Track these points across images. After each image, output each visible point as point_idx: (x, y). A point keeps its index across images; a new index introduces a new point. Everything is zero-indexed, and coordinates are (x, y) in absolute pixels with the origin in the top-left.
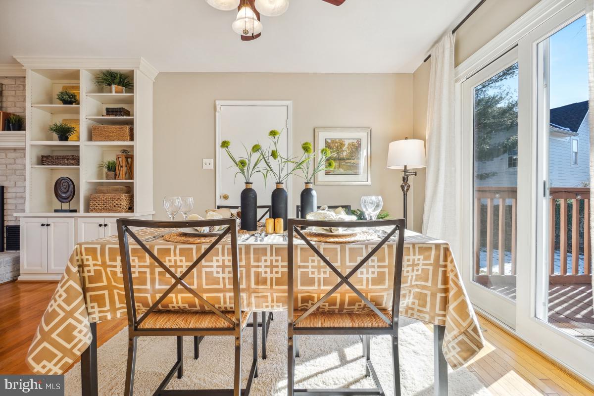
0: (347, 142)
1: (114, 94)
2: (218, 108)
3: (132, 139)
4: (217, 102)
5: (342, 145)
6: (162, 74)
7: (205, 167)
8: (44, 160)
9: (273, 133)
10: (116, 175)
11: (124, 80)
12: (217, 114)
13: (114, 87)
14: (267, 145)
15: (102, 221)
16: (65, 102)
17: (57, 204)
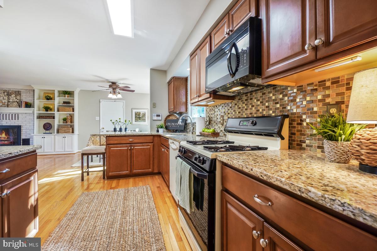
0: (141, 113)
1: (66, 98)
2: (101, 102)
3: (73, 111)
4: (101, 100)
5: (140, 113)
6: (81, 90)
7: (96, 119)
8: (40, 117)
9: (120, 119)
10: (66, 122)
11: (69, 93)
12: (100, 103)
13: (66, 95)
14: (119, 120)
15: (64, 136)
16: (48, 99)
17: (45, 131)
